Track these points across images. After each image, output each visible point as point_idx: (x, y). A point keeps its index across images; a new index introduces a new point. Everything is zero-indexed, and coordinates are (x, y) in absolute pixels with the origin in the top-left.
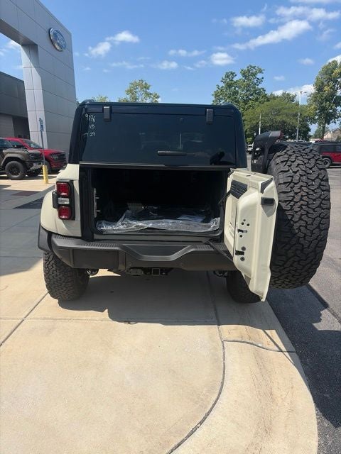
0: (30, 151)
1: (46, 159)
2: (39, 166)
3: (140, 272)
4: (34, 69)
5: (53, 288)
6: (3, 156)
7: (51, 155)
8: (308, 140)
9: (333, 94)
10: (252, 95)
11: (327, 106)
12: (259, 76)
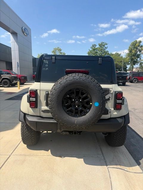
0: (12, 76)
1: (19, 79)
2: (16, 82)
3: (68, 133)
4: (15, 43)
5: (25, 140)
6: (1, 78)
7: (21, 77)
8: (127, 72)
9: (136, 54)
10: (103, 53)
11: (134, 58)
12: (106, 46)
